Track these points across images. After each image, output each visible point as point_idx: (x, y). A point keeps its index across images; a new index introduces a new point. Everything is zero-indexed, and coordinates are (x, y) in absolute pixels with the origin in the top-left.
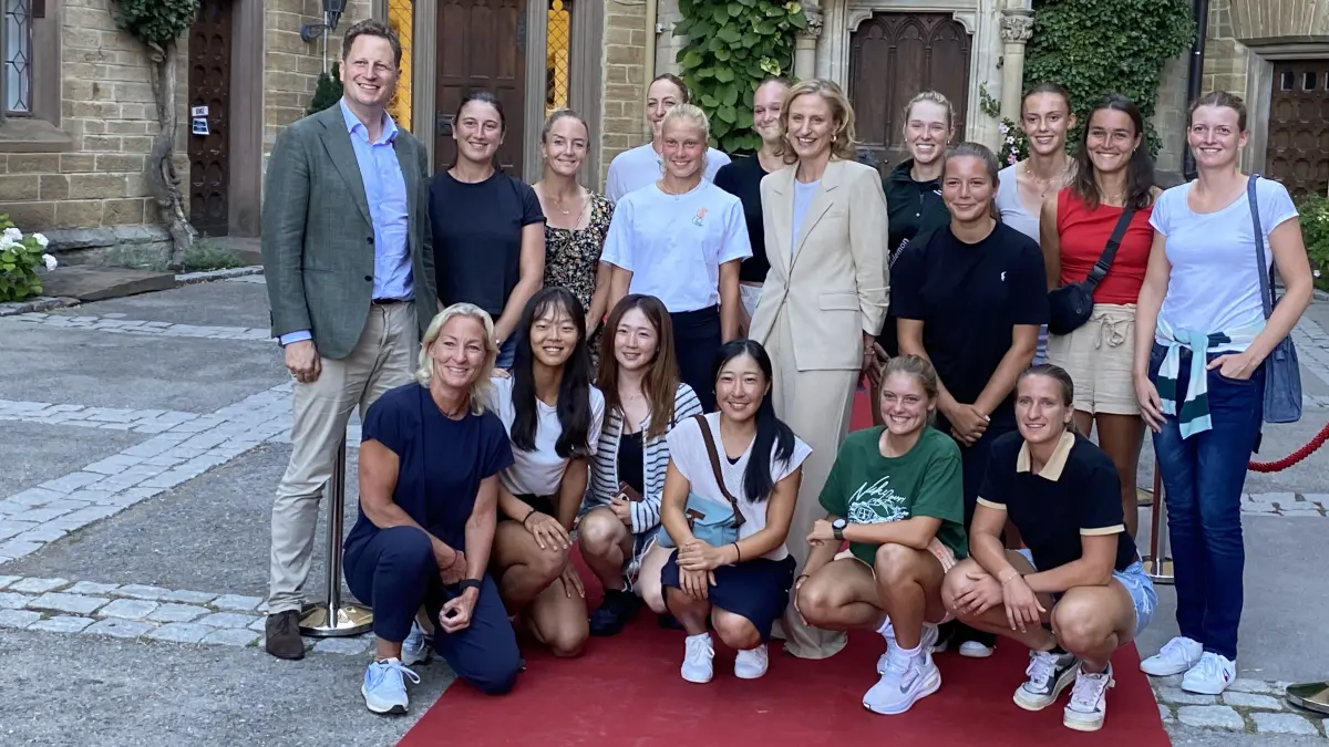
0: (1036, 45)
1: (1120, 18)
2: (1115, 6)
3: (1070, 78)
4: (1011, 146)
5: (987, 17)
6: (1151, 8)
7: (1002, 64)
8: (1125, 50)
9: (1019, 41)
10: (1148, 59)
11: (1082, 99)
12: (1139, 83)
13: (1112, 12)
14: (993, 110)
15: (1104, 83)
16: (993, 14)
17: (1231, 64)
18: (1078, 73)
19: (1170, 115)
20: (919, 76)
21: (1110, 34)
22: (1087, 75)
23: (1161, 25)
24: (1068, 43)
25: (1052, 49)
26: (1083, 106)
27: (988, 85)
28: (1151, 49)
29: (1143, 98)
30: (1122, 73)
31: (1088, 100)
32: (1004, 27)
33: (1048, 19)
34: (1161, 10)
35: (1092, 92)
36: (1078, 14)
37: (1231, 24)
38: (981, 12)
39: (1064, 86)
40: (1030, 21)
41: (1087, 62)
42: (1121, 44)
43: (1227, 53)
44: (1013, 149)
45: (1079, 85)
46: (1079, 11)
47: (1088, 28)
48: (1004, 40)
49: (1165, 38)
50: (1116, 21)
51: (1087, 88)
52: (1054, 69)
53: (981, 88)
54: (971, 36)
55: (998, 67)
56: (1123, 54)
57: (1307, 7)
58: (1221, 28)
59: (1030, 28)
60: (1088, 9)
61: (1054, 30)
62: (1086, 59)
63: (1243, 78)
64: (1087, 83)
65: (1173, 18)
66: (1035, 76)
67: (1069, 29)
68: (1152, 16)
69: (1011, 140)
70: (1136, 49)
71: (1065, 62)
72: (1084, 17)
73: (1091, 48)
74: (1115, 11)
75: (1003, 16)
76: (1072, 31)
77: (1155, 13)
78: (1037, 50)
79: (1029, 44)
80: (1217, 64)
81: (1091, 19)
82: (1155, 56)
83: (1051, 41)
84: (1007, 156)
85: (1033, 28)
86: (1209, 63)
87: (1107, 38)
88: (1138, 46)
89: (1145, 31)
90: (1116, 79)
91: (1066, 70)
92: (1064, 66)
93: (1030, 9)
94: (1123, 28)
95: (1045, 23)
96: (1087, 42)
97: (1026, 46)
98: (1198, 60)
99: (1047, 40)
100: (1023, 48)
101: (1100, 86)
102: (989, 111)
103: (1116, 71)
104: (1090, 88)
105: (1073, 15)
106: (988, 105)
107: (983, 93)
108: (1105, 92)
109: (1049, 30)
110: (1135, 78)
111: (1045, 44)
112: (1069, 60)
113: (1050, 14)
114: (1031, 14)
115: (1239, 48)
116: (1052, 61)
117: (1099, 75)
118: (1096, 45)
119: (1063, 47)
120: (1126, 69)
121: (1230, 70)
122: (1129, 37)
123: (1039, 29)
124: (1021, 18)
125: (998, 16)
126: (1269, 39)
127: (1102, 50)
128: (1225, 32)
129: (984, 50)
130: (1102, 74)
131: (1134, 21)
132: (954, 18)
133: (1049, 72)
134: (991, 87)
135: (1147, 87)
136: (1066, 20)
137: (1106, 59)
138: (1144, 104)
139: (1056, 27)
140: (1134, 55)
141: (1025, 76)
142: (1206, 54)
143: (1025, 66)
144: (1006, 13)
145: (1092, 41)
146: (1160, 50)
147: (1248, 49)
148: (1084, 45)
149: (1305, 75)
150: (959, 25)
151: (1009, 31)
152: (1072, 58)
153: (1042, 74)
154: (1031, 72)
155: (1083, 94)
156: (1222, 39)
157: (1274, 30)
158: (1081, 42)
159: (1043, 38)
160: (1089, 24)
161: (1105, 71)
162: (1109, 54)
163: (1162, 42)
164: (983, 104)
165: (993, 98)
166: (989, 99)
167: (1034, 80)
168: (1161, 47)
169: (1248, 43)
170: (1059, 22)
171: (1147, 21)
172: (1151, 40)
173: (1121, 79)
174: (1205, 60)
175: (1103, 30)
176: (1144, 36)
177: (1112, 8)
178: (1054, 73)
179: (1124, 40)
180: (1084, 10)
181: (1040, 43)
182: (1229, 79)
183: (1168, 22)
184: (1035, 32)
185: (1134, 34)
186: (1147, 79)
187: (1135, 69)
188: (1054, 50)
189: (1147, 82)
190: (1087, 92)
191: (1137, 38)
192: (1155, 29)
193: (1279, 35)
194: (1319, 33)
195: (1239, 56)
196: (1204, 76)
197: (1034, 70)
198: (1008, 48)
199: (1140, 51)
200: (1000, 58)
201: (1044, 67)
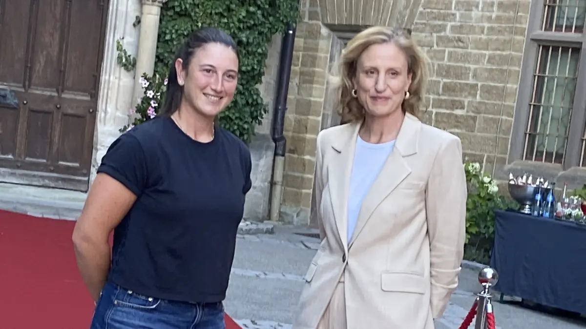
0: (168, 9)
4: (151, 99)
7: (139, 22)
8: (243, 22)
9: (157, 3)
10: (260, 33)
12: (254, 53)
14: (129, 64)
17: (317, 45)
19: (268, 83)
20: (58, 24)
21: (233, 6)
24: (197, 10)
25: (184, 14)
27: (125, 40)
28: (262, 24)
29: (256, 67)
30: (240, 43)
37: (319, 9)
42: (241, 17)
43: (314, 34)
44: (152, 102)
48: (141, 1)
49: (274, 16)
52: (186, 33)
53: (118, 43)
55: (134, 25)
56: (241, 26)
58: (310, 13)
63: (326, 58)
66: (168, 37)
69: (150, 94)
70: (252, 22)
73: (216, 18)
78: (170, 13)
79: (165, 7)
80: (305, 43)
82: (266, 30)
83: (183, 7)
84: (147, 109)
86: (299, 42)
87: (229, 10)
88: (254, 20)
89: (259, 8)
94: (242, 3)
96: (213, 12)
97: (162, 8)
98: (290, 38)
99: (180, 6)
100: (159, 9)
102: (125, 65)
106: (124, 60)
107: (119, 48)
110: (250, 49)
111: (178, 9)
112: (197, 26)
115: (324, 31)
116: (184, 26)
118: (221, 15)
119: (193, 14)
120: (244, 39)
121: (316, 50)
122: (247, 11)
126: (351, 26)
127: (226, 20)
128: (313, 16)
129: (122, 8)
133: (179, 35)
134: (128, 43)
135: (260, 58)
138: (256, 72)
140: (249, 28)
141: (159, 36)
142: (297, 34)
143: (160, 28)
145: (217, 11)
146: (270, 26)
147: (332, 33)
148: (211, 14)
152: (200, 25)
153: (174, 36)
154: (165, 34)
156: (310, 22)
157: (357, 18)
158: (209, 11)
159: (176, 4)
162: (232, 25)
163: (271, 19)
164: (120, 58)
165: (128, 54)
166: (125, 53)
167: (167, 41)
168: (270, 23)
169: (332, 27)
172: (263, 15)
174: (296, 39)
175: (227, 3)
176: (259, 12)
179: (244, 14)
181: (173, 7)
182: (314, 58)
185: (252, 9)
186: (260, 50)
187: (251, 41)
188: (185, 15)
189: (260, 54)
191: (254, 13)
192: (267, 7)
193: (360, 23)
195: (323, 38)
196: (294, 53)
197: (168, 31)
198: (146, 8)
199: (255, 25)
200: (137, 17)
201: (177, 31)
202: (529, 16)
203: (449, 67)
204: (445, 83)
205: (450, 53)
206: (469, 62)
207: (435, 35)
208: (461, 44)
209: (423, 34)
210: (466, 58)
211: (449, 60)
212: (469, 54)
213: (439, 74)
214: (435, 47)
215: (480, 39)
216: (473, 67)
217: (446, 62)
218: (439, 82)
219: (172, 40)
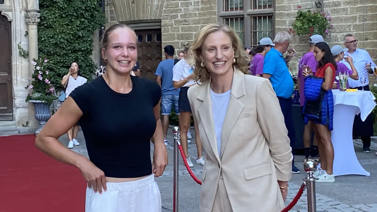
0: (42, 25)
1: (76, 13)
2: (74, 8)
3: (58, 40)
4: (38, 71)
5: (18, 13)
6: (88, 9)
7: (28, 34)
9: (35, 24)
10: (88, 31)
11: (64, 48)
12: (86, 41)
13: (73, 10)
14: (25, 55)
15: (72, 42)
16: (21, 12)
18: (62, 37)
19: (96, 54)
21: (73, 20)
22: (65, 38)
23: (92, 16)
24: (56, 24)
25: (49, 27)
26: (65, 52)
27: (22, 44)
28: (89, 26)
29: (88, 48)
30: (79, 37)
31: (67, 49)
32: (27, 17)
33: (46, 13)
34: (92, 9)
35: (67, 45)
36: (59, 12)
37: (115, 15)
38: (15, 11)
39: (56, 43)
40: (39, 14)
41: (65, 32)
42: (78, 24)
44: (39, 72)
45: (63, 43)
46: (59, 10)
47: (64, 17)
48: (27, 24)
49: (94, 22)
50: (75, 14)
51: (66, 44)
52: (51, 36)
53: (18, 45)
54: (10, 22)
55: (25, 36)
56: (78, 28)
57: (147, 7)
58: (111, 17)
59: (39, 18)
60: (63, 9)
61: (49, 19)
62: (64, 31)
64: (66, 42)
65: (96, 13)
66: (43, 39)
67: (56, 18)
68: (88, 12)
69: (38, 68)
70: (84, 26)
71: (56, 33)
72: (62, 13)
73: (65, 26)
74: (74, 10)
75: (25, 12)
76: (57, 19)
77: (90, 11)
78: (42, 27)
79: (39, 25)
81: (65, 13)
82: (91, 29)
83: (49, 24)
84: (38, 76)
85: (40, 18)
87: (71, 22)
88: (84, 25)
89: (86, 19)
90: (77, 40)
91: (56, 36)
92: (55, 34)
93: (38, 9)
94: (77, 17)
95: (46, 16)
96: (64, 24)
97: (38, 26)
98: (103, 31)
99: (47, 23)
100: (37, 26)
101: (71, 43)
102: (23, 56)
103: (77, 36)
104: (67, 44)
105: (57, 12)
106: (22, 53)
107: (20, 48)
108: (73, 45)
109: (47, 19)
110: (84, 39)
111: (46, 25)
112: (57, 32)
113: (46, 11)
114: (39, 12)
116: (50, 32)
117: (70, 38)
118: (68, 25)
119: (54, 26)
120: (81, 35)
122: (80, 21)
123: (43, 18)
124: (35, 13)
125: (23, 13)
127: (70, 27)
128: (112, 19)
129: (18, 28)
130: (72, 37)
131: (82, 14)
132: (2, 14)
133: (48, 37)
134: (24, 45)
135: (90, 43)
136: (54, 14)
137: (73, 31)
138: (89, 50)
139: (50, 17)
140: (82, 29)
141: (38, 39)
143: (38, 35)
144: (27, 11)
145: (66, 23)
146: (93, 27)
148: (63, 25)
149: (156, 35)
150: (5, 17)
151: (30, 19)
152: (58, 31)
153: (46, 38)
154: (41, 38)
155: (64, 46)
156: (112, 22)
157: (134, 17)
158: (61, 24)
159: (45, 22)
160: (64, 16)
161: (72, 36)
162: (74, 29)
163: (92, 23)
164: (20, 53)
165: (24, 50)
166: (23, 50)
167: (43, 41)
168: (92, 25)
170: (51, 15)
171: (87, 14)
172: (88, 22)
173: (79, 39)
175: (70, 18)
176: (86, 21)
177: (73, 9)
178: (52, 38)
179: (79, 23)
180: (61, 10)
181: (43, 24)
183: (94, 15)
184: (41, 20)
185: (82, 20)
186: (89, 39)
187: (84, 35)
188: (50, 27)
189: (89, 41)
190: (66, 45)
191: (83, 22)
192: (90, 18)
193: (136, 19)
194: (153, 18)
197: (42, 36)
198: (30, 27)
199: (85, 27)
200: (26, 31)
201: (47, 35)
202: (216, 5)
203: (182, 34)
204: (181, 42)
205: (182, 28)
206: (192, 31)
207: (173, 20)
208: (186, 23)
209: (167, 21)
210: (190, 29)
211: (182, 31)
212: (190, 27)
213: (178, 38)
214: (174, 26)
215: (195, 19)
216: (194, 33)
217: (180, 32)
218: (179, 42)
219: (45, 40)
